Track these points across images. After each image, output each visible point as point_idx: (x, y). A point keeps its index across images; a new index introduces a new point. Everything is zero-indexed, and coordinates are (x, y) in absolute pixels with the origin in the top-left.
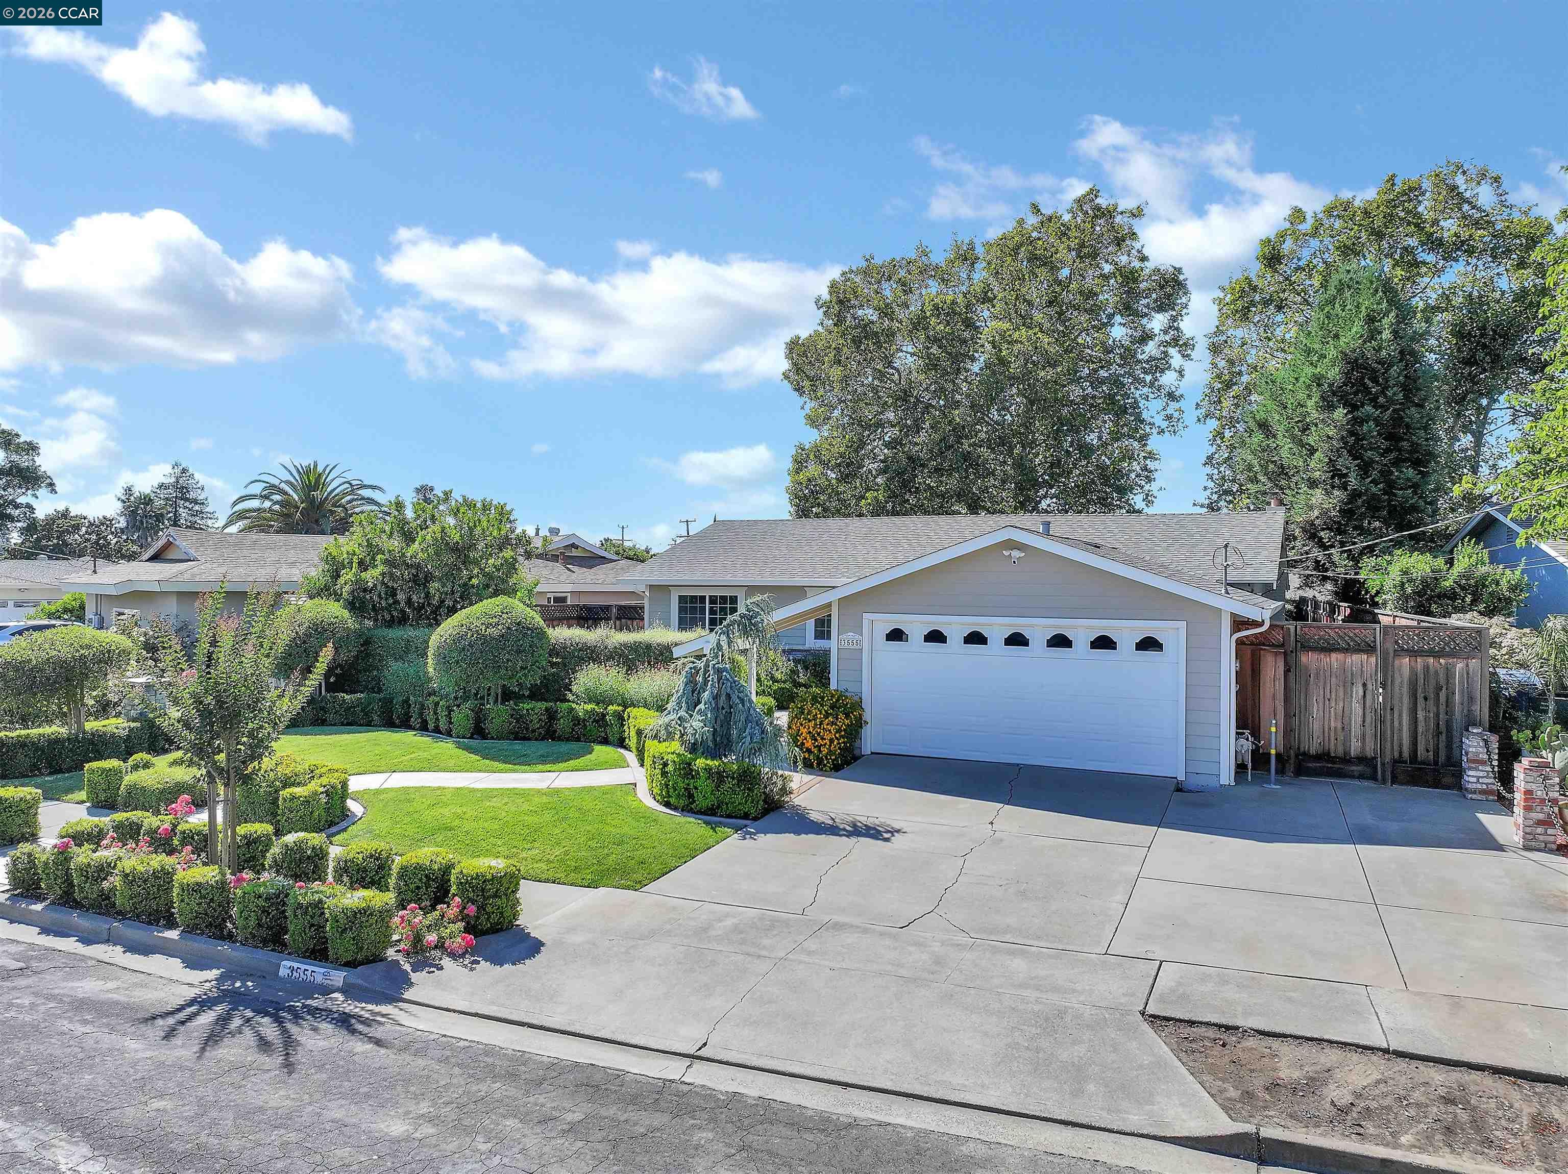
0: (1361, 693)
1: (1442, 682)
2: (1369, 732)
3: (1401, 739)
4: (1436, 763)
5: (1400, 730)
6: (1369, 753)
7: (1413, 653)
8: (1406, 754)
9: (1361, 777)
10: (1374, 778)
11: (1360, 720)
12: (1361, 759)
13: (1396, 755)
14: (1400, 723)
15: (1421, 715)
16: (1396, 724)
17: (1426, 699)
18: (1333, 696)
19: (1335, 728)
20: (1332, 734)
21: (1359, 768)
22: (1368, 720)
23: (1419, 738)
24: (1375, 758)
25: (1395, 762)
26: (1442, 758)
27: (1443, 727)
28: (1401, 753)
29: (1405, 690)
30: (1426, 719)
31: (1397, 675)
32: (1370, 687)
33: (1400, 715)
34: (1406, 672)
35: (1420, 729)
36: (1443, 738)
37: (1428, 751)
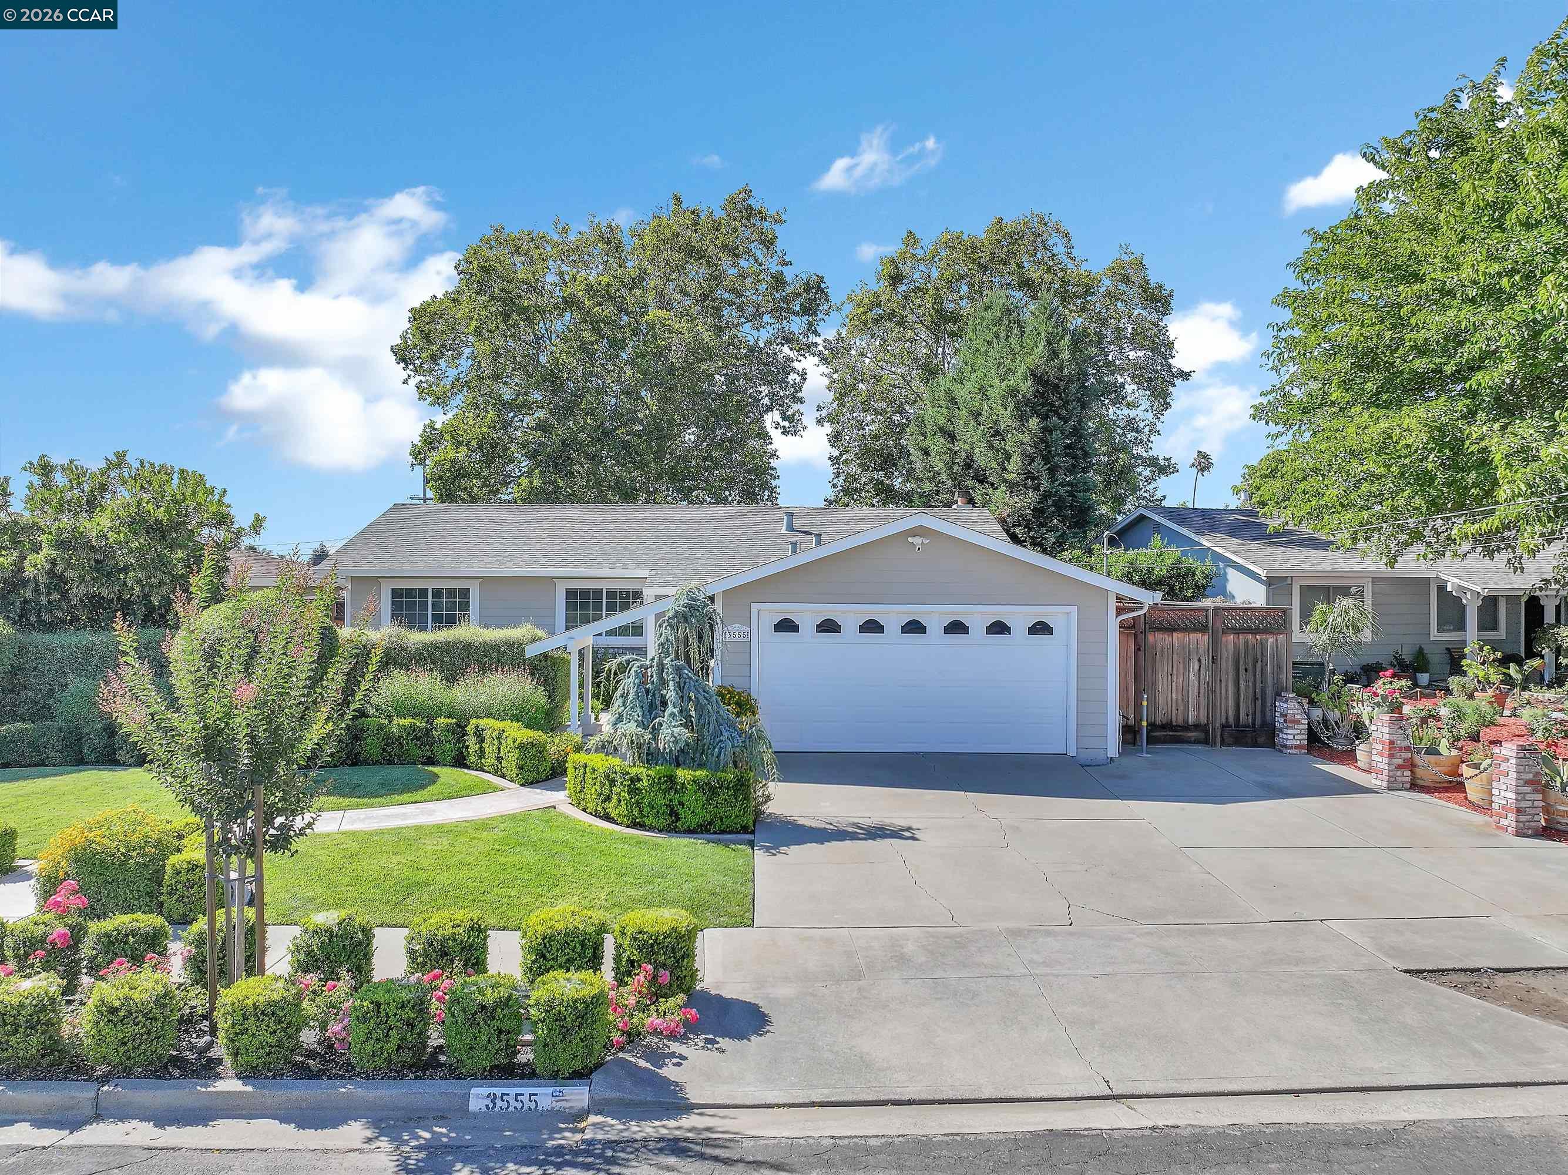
0: (1196, 667)
1: (1259, 656)
2: (1203, 703)
3: (1227, 707)
4: (1254, 724)
5: (1227, 698)
6: (1203, 720)
7: (1237, 631)
8: (1231, 720)
9: (1197, 742)
10: (1206, 742)
11: (1196, 691)
12: (1197, 726)
13: (1224, 721)
14: (1227, 691)
15: (1242, 684)
16: (1223, 691)
17: (1246, 670)
18: (1175, 672)
19: (1177, 699)
20: (1174, 705)
21: (1194, 734)
22: (1202, 691)
23: (1241, 704)
24: (1207, 724)
25: (1223, 726)
26: (1258, 722)
27: (1259, 696)
28: (1227, 719)
29: (1230, 663)
30: (1247, 686)
31: (1224, 650)
32: (1203, 662)
33: (1227, 686)
34: (1231, 647)
35: (1242, 697)
36: (1259, 703)
37: (1248, 715)
